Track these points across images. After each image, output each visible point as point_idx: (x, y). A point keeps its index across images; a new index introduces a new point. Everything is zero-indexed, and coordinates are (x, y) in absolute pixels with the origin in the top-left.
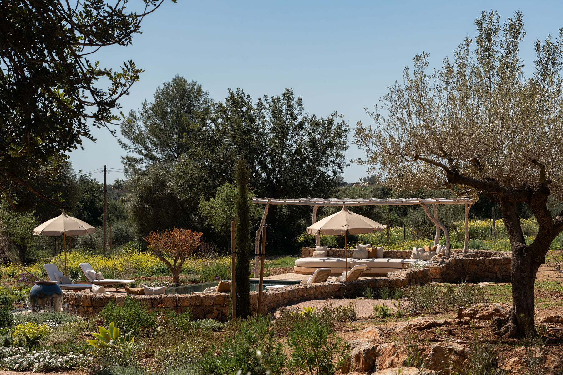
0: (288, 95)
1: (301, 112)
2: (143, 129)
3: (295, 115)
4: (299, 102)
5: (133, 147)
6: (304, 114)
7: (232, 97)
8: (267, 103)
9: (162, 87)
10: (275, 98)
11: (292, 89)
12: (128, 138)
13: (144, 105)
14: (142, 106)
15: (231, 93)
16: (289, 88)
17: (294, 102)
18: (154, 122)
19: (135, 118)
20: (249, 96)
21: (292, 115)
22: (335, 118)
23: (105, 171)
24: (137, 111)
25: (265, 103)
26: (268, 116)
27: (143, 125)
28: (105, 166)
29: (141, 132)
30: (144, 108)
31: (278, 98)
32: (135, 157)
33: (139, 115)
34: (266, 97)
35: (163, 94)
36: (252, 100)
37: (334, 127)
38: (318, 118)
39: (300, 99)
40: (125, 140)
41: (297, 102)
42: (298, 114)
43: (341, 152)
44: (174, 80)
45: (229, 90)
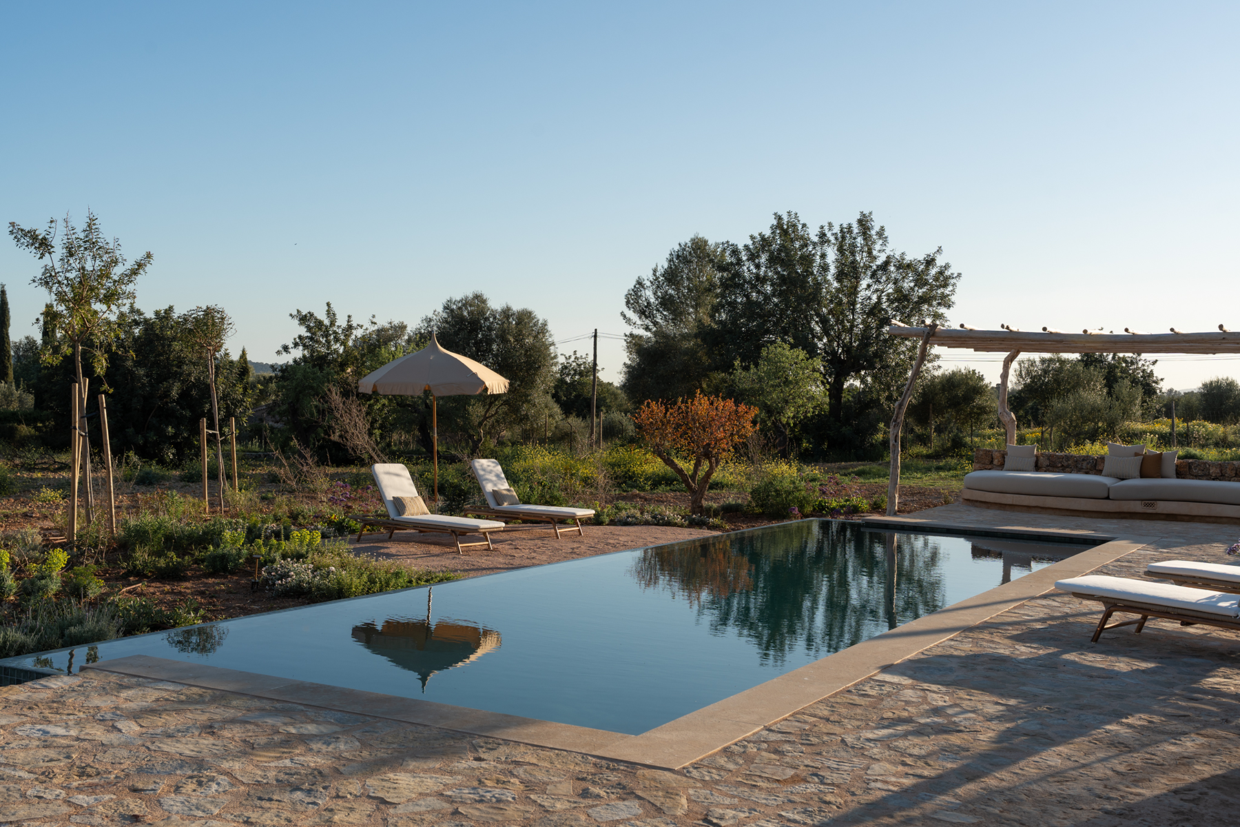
0: (864, 223)
1: (884, 248)
2: (652, 300)
3: (875, 253)
4: (881, 234)
5: (639, 322)
6: (888, 252)
7: (779, 225)
8: (833, 234)
9: (677, 248)
10: (845, 226)
11: (871, 213)
12: (634, 311)
13: (655, 271)
14: (652, 272)
15: (780, 218)
16: (866, 212)
17: (873, 232)
18: (666, 292)
19: (643, 287)
20: (804, 225)
21: (870, 252)
22: (938, 256)
23: (595, 336)
24: (646, 279)
25: (829, 234)
26: (832, 255)
27: (652, 296)
28: (596, 330)
29: (649, 303)
30: (655, 275)
31: (850, 227)
32: (641, 334)
33: (648, 284)
34: (830, 225)
35: (678, 256)
36: (809, 231)
37: (933, 271)
38: (908, 258)
39: (882, 229)
40: (630, 314)
41: (878, 233)
42: (879, 251)
43: (942, 310)
44: (693, 240)
45: (775, 214)
